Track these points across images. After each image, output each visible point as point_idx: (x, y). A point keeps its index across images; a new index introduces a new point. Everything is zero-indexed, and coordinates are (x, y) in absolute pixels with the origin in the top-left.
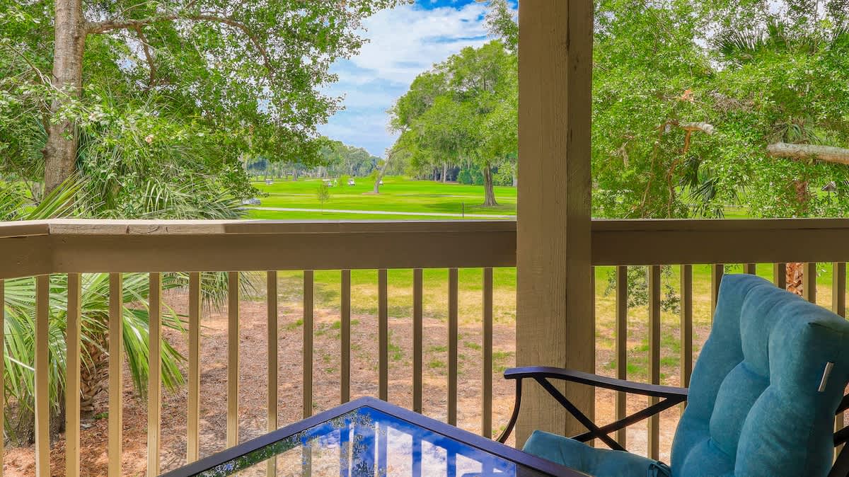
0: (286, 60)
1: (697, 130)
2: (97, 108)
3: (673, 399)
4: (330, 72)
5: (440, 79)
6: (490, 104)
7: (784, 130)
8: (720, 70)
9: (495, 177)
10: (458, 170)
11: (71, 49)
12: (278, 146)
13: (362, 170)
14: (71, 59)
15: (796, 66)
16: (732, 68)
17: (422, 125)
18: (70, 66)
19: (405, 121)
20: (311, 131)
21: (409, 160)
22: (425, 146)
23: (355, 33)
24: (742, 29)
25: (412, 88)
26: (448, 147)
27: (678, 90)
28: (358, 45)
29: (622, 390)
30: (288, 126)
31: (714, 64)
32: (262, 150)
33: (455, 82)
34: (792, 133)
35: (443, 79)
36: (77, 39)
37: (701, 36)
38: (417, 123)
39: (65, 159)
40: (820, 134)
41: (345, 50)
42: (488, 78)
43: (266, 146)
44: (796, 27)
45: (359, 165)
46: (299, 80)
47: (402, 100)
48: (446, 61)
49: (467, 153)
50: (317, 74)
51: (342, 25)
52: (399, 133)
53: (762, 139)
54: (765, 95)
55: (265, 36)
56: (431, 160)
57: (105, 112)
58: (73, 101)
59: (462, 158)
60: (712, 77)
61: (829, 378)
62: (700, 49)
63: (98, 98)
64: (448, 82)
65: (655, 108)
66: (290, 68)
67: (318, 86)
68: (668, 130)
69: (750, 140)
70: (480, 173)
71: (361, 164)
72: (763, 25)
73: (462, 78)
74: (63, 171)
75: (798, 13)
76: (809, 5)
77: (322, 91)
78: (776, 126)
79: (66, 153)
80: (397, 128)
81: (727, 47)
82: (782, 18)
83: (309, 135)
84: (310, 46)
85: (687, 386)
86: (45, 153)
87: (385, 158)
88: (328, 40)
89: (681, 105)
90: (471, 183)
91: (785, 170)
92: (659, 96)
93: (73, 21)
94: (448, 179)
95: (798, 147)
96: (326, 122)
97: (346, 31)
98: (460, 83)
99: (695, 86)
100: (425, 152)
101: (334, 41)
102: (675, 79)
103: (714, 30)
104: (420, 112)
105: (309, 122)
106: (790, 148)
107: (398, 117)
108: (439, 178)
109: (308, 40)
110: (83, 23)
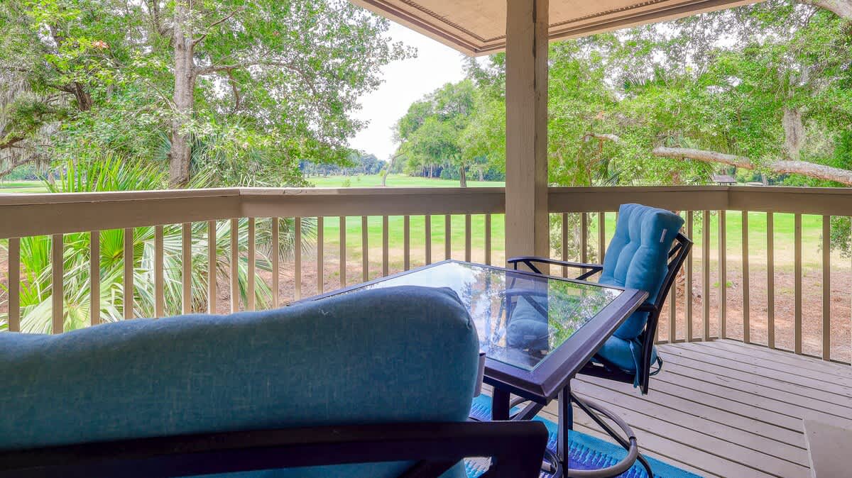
0: (327, 93)
1: (607, 139)
2: (208, 125)
3: (596, 269)
4: (357, 102)
5: (429, 105)
6: (464, 122)
7: (665, 139)
8: (622, 99)
9: (467, 174)
10: (442, 169)
11: (186, 86)
13: (373, 169)
14: (186, 92)
15: (670, 96)
16: (630, 98)
17: (417, 137)
19: (405, 135)
20: (344, 142)
21: (407, 162)
22: (418, 152)
23: (376, 75)
24: (636, 72)
25: (409, 111)
26: (435, 152)
27: (594, 112)
28: (377, 84)
29: (565, 265)
30: (328, 139)
31: (618, 95)
33: (439, 108)
34: (670, 141)
35: (431, 106)
36: (190, 78)
37: (609, 76)
38: (412, 136)
39: (183, 160)
40: (688, 141)
41: (368, 86)
42: (462, 105)
44: (671, 71)
45: (370, 166)
46: (336, 107)
47: (402, 120)
48: (433, 92)
49: (448, 157)
50: (348, 103)
51: (367, 69)
52: (399, 143)
53: (648, 145)
54: (651, 115)
55: (314, 77)
56: (423, 162)
57: (213, 127)
58: (192, 120)
59: (444, 160)
60: (616, 104)
61: (665, 236)
62: (609, 86)
63: (208, 118)
64: (434, 108)
65: (579, 125)
66: (330, 99)
67: (348, 111)
68: (587, 140)
69: (642, 145)
70: (457, 172)
71: (371, 165)
72: (650, 70)
73: (444, 105)
74: (182, 168)
75: (673, 62)
76: (680, 56)
77: (352, 115)
78: (658, 135)
79: (183, 156)
80: (398, 140)
81: (626, 84)
82: (662, 64)
83: (342, 144)
84: (344, 83)
85: (602, 263)
86: (170, 155)
87: (388, 161)
88: (358, 80)
89: (596, 123)
90: (450, 178)
91: (664, 164)
92: (582, 117)
93: (187, 66)
94: (433, 176)
95: (673, 150)
96: (354, 136)
97: (369, 74)
98: (443, 108)
99: (605, 110)
100: (419, 157)
101: (361, 81)
102: (592, 106)
103: (617, 73)
104: (415, 129)
105: (342, 136)
106: (668, 150)
107: (398, 132)
108: (427, 175)
109: (343, 79)
110: (193, 68)
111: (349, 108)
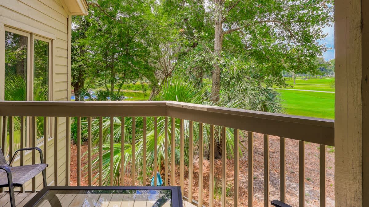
0: (301, 31)
11: (219, 40)
12: (298, 67)
14: (219, 44)
18: (218, 46)
32: (291, 69)
36: (220, 37)
43: (293, 67)
46: (308, 39)
55: (290, 23)
58: (216, 57)
74: (216, 78)
79: (217, 73)
93: (219, 32)
105: (312, 56)
110: (222, 32)
111: (318, 38)
